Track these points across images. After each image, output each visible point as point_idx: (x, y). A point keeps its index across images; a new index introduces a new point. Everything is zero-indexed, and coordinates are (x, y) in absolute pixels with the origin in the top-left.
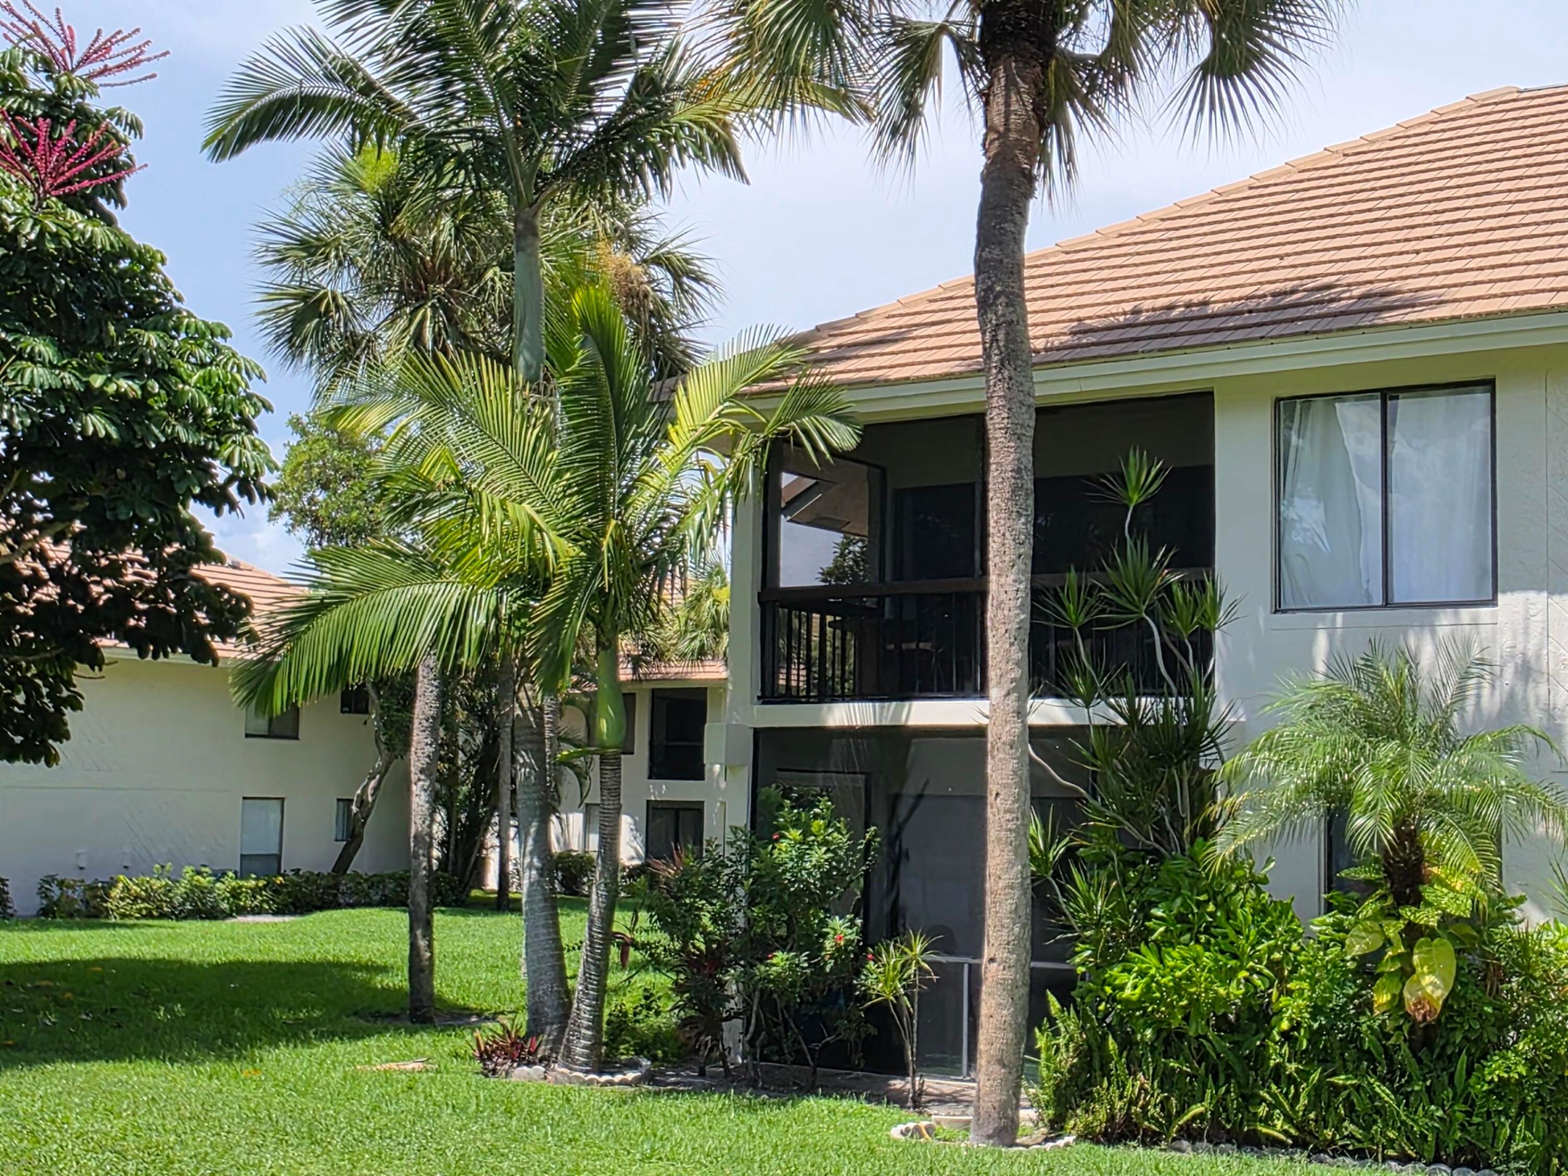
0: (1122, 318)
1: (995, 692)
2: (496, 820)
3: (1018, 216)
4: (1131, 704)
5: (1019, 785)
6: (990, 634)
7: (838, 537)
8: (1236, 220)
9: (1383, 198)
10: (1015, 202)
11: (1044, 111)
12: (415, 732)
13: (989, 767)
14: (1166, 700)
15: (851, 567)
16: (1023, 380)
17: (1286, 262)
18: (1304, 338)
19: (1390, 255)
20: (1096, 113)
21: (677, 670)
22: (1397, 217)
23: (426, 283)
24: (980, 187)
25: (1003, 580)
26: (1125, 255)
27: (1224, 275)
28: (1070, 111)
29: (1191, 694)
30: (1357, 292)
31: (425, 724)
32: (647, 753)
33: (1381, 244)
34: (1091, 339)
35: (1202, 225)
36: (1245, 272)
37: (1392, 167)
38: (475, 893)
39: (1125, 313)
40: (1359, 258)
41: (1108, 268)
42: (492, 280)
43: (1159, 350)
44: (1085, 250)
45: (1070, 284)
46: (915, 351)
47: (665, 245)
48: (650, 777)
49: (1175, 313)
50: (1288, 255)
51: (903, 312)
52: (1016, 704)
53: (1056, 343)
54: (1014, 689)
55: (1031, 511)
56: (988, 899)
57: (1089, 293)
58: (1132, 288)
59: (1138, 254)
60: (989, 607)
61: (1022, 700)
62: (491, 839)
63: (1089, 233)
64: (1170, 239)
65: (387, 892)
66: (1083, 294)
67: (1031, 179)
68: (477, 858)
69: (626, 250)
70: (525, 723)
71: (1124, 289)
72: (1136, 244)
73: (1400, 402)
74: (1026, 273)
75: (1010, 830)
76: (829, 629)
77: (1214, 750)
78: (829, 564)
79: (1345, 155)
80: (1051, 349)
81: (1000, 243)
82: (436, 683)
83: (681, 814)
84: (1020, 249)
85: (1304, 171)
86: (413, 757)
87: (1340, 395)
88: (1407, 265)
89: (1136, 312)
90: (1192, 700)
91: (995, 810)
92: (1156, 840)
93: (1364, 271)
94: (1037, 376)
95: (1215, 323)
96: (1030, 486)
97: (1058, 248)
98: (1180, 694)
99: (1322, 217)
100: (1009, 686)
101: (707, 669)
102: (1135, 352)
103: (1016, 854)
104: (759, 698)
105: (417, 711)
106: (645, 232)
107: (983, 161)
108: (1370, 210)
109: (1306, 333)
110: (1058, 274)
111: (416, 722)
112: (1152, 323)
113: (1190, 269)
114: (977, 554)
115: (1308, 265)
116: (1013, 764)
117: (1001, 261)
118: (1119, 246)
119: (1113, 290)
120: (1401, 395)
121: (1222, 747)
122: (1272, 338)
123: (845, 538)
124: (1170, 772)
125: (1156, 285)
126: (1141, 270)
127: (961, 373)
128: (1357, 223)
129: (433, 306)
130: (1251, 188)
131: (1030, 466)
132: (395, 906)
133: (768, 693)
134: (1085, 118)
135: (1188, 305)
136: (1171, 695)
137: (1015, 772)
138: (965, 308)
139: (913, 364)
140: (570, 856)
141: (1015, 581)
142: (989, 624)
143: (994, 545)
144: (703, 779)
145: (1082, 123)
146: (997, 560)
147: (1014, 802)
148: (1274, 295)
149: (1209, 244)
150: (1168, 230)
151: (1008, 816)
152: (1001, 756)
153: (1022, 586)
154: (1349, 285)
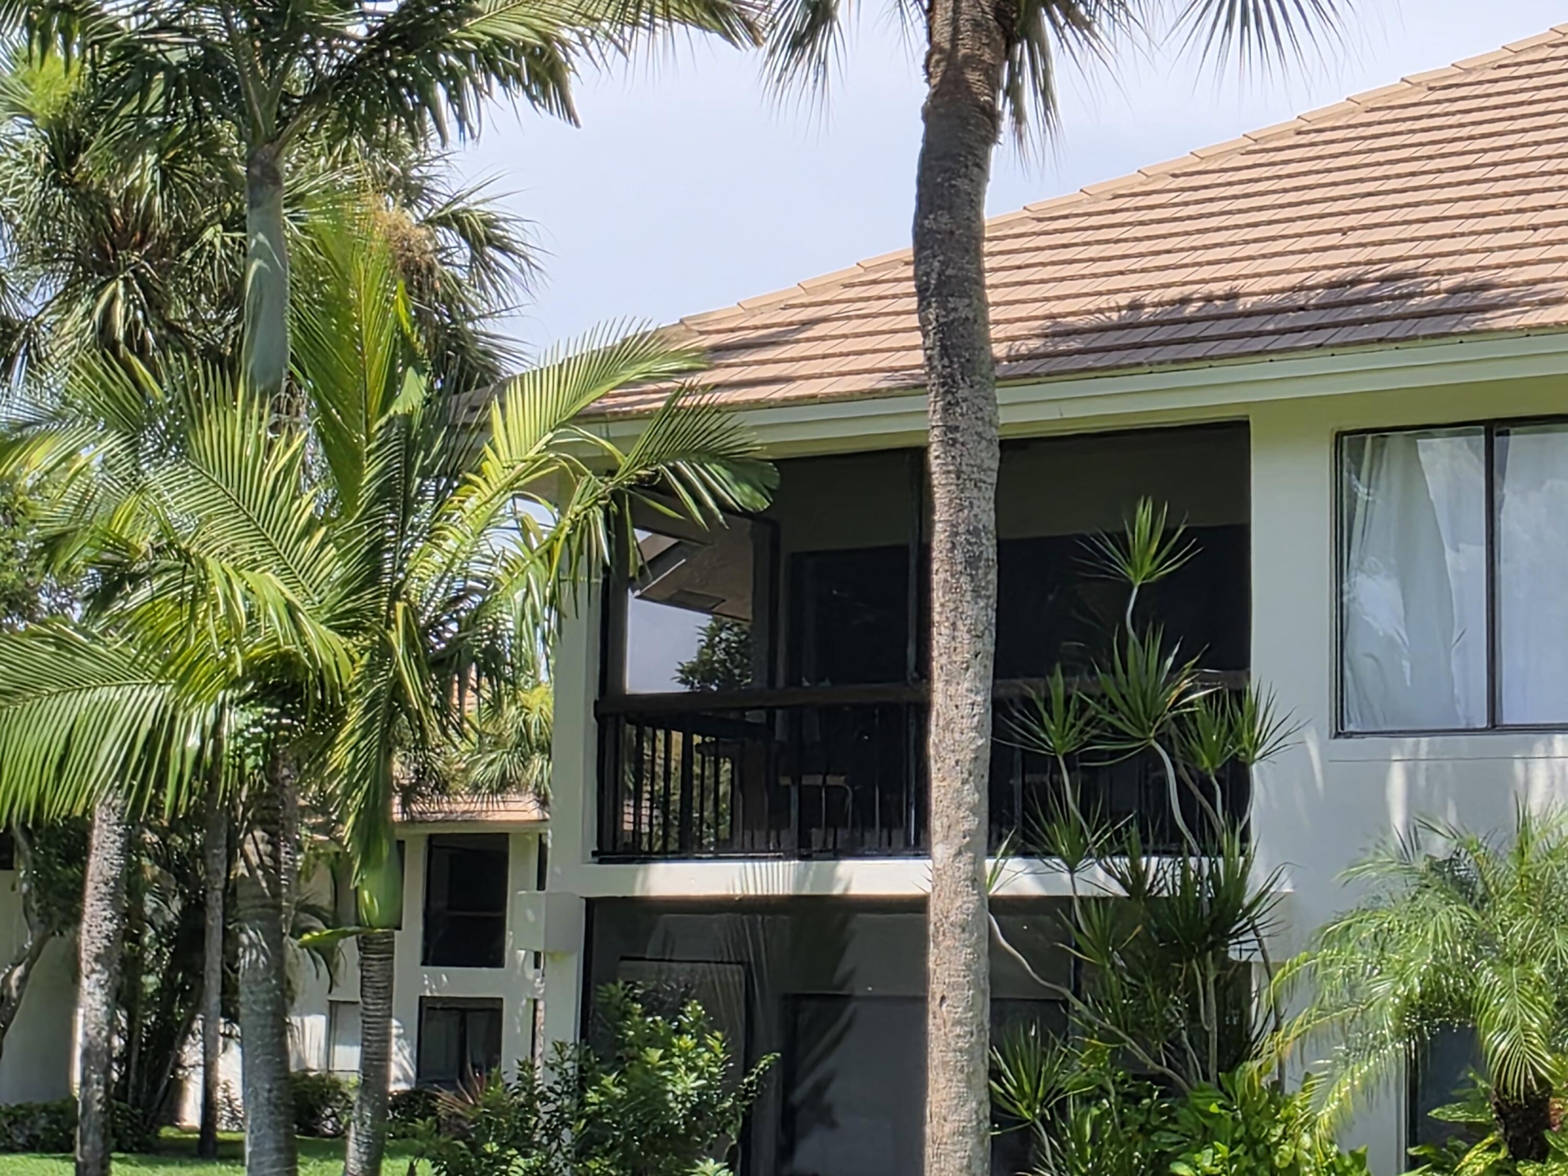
0: (1115, 316)
1: (941, 850)
2: (198, 1025)
3: (976, 170)
4: (1135, 867)
5: (972, 985)
6: (933, 767)
7: (705, 620)
8: (1279, 177)
9: (1485, 151)
10: (971, 150)
11: (1013, 21)
12: (88, 901)
13: (932, 958)
14: (1185, 861)
15: (722, 662)
16: (981, 402)
17: (1352, 238)
18: (1377, 347)
19: (1497, 231)
20: (1083, 25)
21: (466, 807)
22: (1504, 178)
23: (113, 246)
24: (921, 127)
25: (952, 690)
26: (1122, 225)
27: (1264, 256)
28: (1046, 20)
29: (1220, 853)
30: (1448, 283)
31: (104, 889)
32: (420, 928)
33: (1484, 215)
34: (1075, 344)
35: (1230, 184)
36: (1293, 253)
37: (1496, 107)
38: (166, 1132)
39: (1119, 309)
40: (1453, 236)
41: (1098, 242)
42: (212, 244)
43: (1175, 362)
44: (1065, 217)
45: (1043, 264)
46: (824, 357)
47: (461, 199)
48: (424, 963)
49: (1191, 309)
50: (1353, 229)
51: (806, 300)
52: (971, 868)
53: (1023, 350)
54: (968, 847)
55: (992, 590)
56: (929, 1151)
57: (1072, 278)
58: (1134, 271)
59: (1142, 223)
60: (933, 728)
61: (977, 862)
62: (192, 1053)
63: (1070, 192)
64: (1186, 204)
65: (38, 1132)
66: (1063, 279)
67: (993, 117)
68: (170, 1081)
69: (404, 205)
70: (255, 891)
71: (1121, 273)
72: (1137, 209)
73: (1512, 438)
74: (987, 247)
75: (960, 1051)
76: (697, 757)
77: (1251, 935)
78: (690, 656)
79: (1430, 89)
80: (1018, 358)
81: (950, 208)
82: (120, 830)
83: (469, 1016)
84: (978, 216)
85: (1373, 110)
86: (84, 937)
87: (1427, 429)
88: (1521, 247)
89: (1135, 306)
90: (1220, 861)
91: (939, 1021)
92: (1169, 1065)
93: (1460, 253)
94: (1002, 395)
95: (1252, 325)
96: (991, 553)
97: (1027, 214)
98: (1204, 853)
99: (1399, 176)
100: (959, 842)
101: (511, 806)
102: (1139, 364)
103: (969, 1086)
104: (594, 854)
105: (92, 870)
106: (429, 178)
107: (926, 90)
108: (1467, 167)
109: (1380, 340)
110: (1028, 250)
111: (90, 886)
112: (1162, 324)
113: (1216, 245)
114: (911, 650)
115: (1382, 243)
116: (965, 954)
117: (952, 233)
118: (1113, 212)
119: (1107, 275)
120: (1512, 430)
121: (1262, 933)
122: (1332, 346)
123: (715, 620)
124: (1190, 967)
125: (1166, 268)
126: (1144, 247)
127: (889, 389)
128: (1449, 185)
129: (126, 280)
130: (1299, 133)
131: (992, 527)
132: (48, 1151)
133: (608, 847)
134: (1067, 31)
135: (1209, 299)
136: (1192, 854)
137: (968, 967)
138: (895, 296)
139: (821, 376)
140: (306, 1077)
141: (970, 690)
142: (932, 752)
143: (940, 638)
144: (502, 966)
145: (1062, 38)
146: (944, 660)
147: (966, 1010)
148: (1330, 286)
149: (1240, 211)
150: (1183, 190)
151: (958, 1030)
152: (948, 943)
153: (979, 699)
154: (1439, 273)
